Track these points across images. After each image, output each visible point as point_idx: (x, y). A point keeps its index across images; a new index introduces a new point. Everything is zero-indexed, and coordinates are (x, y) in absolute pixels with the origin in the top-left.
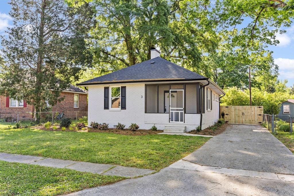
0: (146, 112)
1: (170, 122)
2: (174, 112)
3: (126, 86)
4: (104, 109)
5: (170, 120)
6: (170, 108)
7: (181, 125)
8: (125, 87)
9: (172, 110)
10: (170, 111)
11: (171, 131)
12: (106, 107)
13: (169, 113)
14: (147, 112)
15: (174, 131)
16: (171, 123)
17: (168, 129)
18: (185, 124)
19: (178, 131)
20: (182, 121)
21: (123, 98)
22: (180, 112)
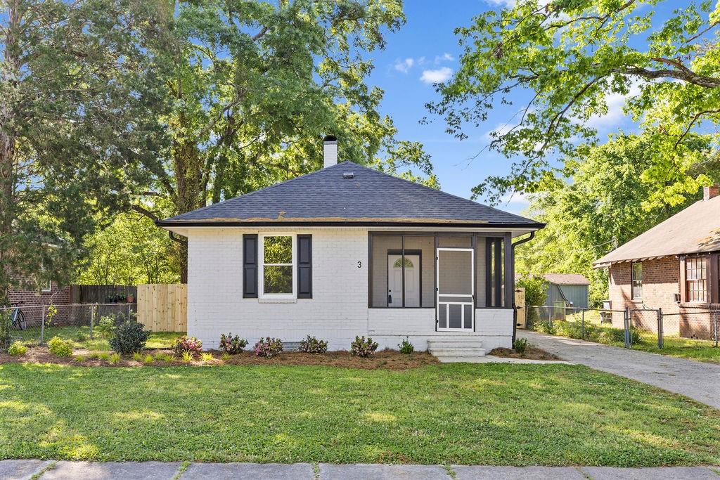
0: (370, 306)
1: (439, 329)
2: (448, 304)
3: (311, 235)
4: (244, 297)
5: (438, 324)
6: (439, 295)
7: (468, 337)
8: (309, 237)
9: (442, 299)
10: (438, 303)
11: (452, 354)
12: (250, 291)
13: (435, 307)
14: (374, 305)
15: (461, 354)
16: (441, 334)
17: (444, 349)
18: (476, 333)
19: (472, 353)
20: (468, 326)
21: (303, 265)
22: (463, 304)
